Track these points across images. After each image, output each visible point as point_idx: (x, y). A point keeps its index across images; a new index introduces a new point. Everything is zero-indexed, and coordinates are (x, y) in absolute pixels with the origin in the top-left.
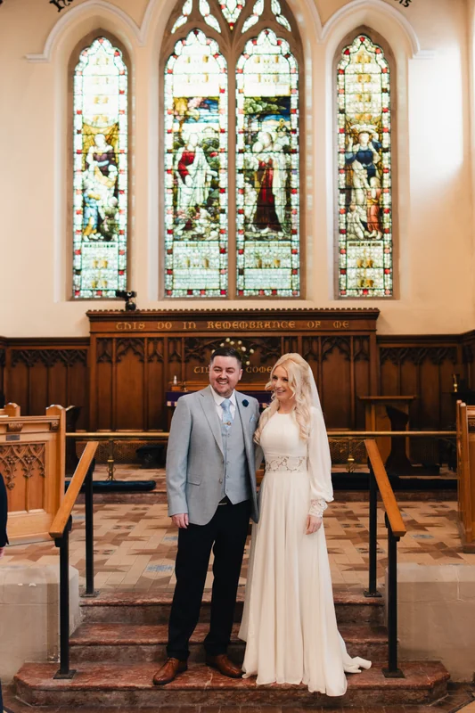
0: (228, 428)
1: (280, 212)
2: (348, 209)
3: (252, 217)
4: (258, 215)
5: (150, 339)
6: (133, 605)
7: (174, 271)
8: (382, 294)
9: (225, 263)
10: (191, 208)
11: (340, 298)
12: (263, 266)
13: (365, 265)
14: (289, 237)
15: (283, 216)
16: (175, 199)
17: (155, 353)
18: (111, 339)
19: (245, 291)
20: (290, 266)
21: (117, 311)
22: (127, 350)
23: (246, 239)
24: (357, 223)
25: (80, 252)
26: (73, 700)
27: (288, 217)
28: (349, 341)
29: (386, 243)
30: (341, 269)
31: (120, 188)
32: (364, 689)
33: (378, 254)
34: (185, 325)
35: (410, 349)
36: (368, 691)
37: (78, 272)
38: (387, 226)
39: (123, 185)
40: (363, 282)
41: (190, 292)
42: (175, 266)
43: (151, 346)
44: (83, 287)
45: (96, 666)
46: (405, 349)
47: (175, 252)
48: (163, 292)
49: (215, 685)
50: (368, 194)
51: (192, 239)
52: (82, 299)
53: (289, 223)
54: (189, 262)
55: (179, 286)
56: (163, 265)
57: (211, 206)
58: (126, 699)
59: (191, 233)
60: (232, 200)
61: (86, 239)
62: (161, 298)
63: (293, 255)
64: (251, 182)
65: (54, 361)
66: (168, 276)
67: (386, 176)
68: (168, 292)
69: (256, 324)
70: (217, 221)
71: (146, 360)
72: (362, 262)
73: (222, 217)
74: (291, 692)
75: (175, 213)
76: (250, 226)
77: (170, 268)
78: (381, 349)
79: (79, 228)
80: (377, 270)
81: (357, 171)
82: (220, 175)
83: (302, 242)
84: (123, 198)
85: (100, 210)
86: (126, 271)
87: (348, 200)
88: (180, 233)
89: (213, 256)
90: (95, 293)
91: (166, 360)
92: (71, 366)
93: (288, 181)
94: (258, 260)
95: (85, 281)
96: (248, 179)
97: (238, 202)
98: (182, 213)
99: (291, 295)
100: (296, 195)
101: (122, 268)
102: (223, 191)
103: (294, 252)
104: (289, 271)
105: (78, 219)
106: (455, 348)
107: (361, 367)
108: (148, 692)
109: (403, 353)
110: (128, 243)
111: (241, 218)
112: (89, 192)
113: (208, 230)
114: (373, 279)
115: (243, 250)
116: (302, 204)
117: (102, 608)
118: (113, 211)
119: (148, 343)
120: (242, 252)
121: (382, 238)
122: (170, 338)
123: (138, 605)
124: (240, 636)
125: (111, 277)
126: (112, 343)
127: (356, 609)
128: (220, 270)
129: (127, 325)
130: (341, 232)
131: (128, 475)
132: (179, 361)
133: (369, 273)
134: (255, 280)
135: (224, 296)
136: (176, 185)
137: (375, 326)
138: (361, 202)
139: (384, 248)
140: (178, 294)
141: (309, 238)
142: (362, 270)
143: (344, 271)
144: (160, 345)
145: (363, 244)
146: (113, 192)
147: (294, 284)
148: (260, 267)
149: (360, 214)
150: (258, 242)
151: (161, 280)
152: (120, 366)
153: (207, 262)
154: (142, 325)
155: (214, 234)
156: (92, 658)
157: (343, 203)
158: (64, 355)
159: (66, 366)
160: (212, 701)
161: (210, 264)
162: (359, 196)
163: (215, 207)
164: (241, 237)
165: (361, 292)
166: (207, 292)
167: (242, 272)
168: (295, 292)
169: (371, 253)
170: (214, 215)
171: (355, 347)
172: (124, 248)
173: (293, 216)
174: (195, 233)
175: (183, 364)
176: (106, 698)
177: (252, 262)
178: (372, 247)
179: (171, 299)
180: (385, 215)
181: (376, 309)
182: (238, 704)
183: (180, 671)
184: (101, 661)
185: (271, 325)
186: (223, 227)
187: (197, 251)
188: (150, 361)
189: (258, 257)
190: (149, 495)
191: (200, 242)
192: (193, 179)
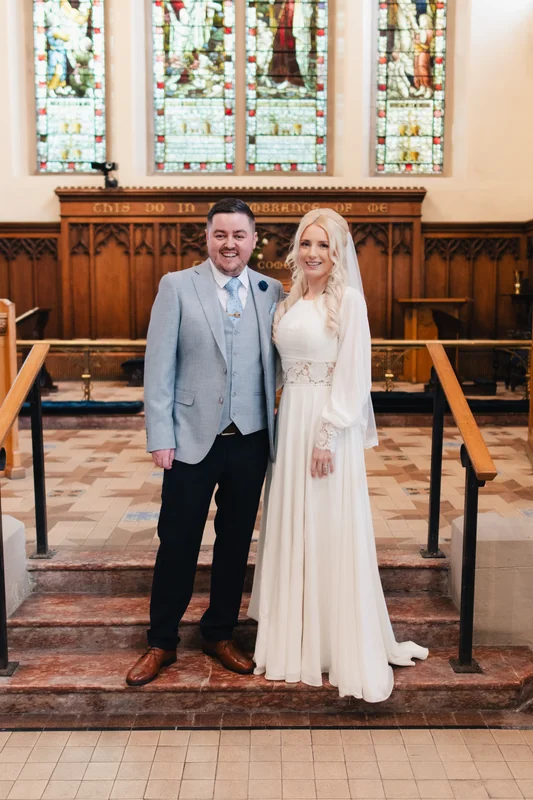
0: (236, 321)
1: (302, 60)
2: (389, 57)
3: (266, 67)
4: (274, 64)
5: (137, 225)
6: (101, 570)
7: (167, 137)
8: (430, 171)
9: (231, 128)
10: (187, 53)
11: (377, 175)
12: (280, 133)
13: (409, 133)
14: (314, 95)
15: (307, 66)
16: (167, 41)
17: (143, 244)
18: (87, 225)
19: (257, 165)
20: (314, 133)
21: (93, 188)
22: (107, 238)
23: (259, 96)
24: (401, 76)
25: (44, 112)
26: (14, 705)
27: (312, 67)
28: (387, 229)
29: (436, 102)
30: (379, 137)
31: (94, 25)
32: (426, 689)
33: (426, 118)
34: (181, 208)
35: (463, 240)
36: (431, 693)
37: (43, 138)
38: (438, 80)
39: (98, 22)
40: (405, 154)
41: (187, 165)
42: (168, 131)
43: (138, 235)
44: (50, 158)
45: (48, 656)
46: (456, 240)
47: (166, 112)
48: (153, 165)
49: (215, 685)
50: (416, 37)
51: (189, 95)
52: (50, 173)
53: (313, 76)
54: (185, 126)
55: (173, 157)
56: (152, 131)
57: (213, 51)
58: (88, 705)
59: (188, 87)
60: (241, 43)
61: (52, 93)
62: (150, 173)
63: (319, 119)
64: (266, 19)
65: (16, 252)
66: (159, 145)
67: (440, 13)
68: (159, 165)
69: (270, 207)
70: (221, 72)
71: (132, 251)
72: (406, 128)
73: (228, 67)
74: (323, 694)
75: (167, 60)
76: (263, 78)
77: (161, 134)
78: (426, 239)
79: (44, 80)
80: (423, 139)
81: (402, 6)
82: (226, 9)
83: (330, 101)
84: (98, 38)
85: (70, 56)
86: (104, 137)
87: (391, 44)
88: (173, 87)
89: (215, 119)
90: (66, 166)
91: (157, 252)
92: (38, 259)
93: (314, 18)
94: (273, 125)
95: (53, 150)
96: (261, 15)
97: (248, 47)
98: (175, 60)
99: (315, 170)
100: (323, 38)
101: (99, 134)
102: (228, 31)
103: (320, 114)
104: (313, 139)
105: (41, 67)
106: (517, 239)
107: (401, 263)
108: (120, 695)
109: (453, 245)
110: (107, 100)
111: (252, 67)
112: (53, 31)
113: (210, 84)
114: (418, 150)
115: (255, 111)
116: (331, 50)
117: (58, 574)
118: (87, 57)
119: (135, 230)
120: (253, 114)
121: (432, 97)
122: (163, 225)
123: (109, 569)
124: (250, 614)
125: (86, 145)
126: (88, 230)
127: (410, 574)
128: (225, 136)
129: (108, 208)
130: (381, 88)
131: (112, 395)
132: (174, 253)
133: (414, 143)
134: (270, 150)
135: (230, 171)
136: (167, 22)
137: (419, 210)
138: (406, 49)
139: (434, 111)
140: (173, 167)
141: (338, 96)
142: (405, 138)
143: (382, 140)
144: (149, 232)
145: (407, 105)
146: (85, 30)
147: (319, 157)
148: (277, 134)
149: (405, 64)
150: (274, 101)
151: (151, 150)
152: (100, 260)
153: (209, 126)
154: (126, 207)
155: (218, 89)
156: (43, 644)
157: (384, 49)
158: (29, 245)
159: (31, 259)
160: (210, 707)
161: (212, 129)
162: (404, 39)
163: (219, 52)
164: (252, 94)
165: (403, 167)
166: (208, 166)
167: (252, 140)
168: (321, 167)
169: (417, 116)
170: (218, 64)
171: (394, 237)
172: (101, 107)
173: (318, 66)
174: (192, 88)
175: (179, 258)
176: (60, 703)
177: (266, 127)
178: (419, 108)
179: (163, 174)
180: (437, 66)
181: (422, 188)
182: (247, 711)
183: (165, 664)
184: (56, 647)
185: (290, 207)
186: (228, 80)
187: (195, 112)
188: (137, 253)
189: (273, 121)
190: (135, 419)
191: (200, 100)
192: (190, 13)
